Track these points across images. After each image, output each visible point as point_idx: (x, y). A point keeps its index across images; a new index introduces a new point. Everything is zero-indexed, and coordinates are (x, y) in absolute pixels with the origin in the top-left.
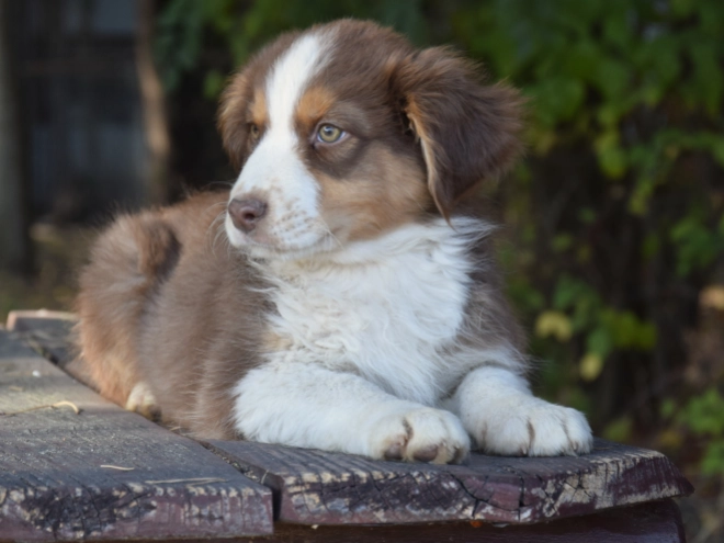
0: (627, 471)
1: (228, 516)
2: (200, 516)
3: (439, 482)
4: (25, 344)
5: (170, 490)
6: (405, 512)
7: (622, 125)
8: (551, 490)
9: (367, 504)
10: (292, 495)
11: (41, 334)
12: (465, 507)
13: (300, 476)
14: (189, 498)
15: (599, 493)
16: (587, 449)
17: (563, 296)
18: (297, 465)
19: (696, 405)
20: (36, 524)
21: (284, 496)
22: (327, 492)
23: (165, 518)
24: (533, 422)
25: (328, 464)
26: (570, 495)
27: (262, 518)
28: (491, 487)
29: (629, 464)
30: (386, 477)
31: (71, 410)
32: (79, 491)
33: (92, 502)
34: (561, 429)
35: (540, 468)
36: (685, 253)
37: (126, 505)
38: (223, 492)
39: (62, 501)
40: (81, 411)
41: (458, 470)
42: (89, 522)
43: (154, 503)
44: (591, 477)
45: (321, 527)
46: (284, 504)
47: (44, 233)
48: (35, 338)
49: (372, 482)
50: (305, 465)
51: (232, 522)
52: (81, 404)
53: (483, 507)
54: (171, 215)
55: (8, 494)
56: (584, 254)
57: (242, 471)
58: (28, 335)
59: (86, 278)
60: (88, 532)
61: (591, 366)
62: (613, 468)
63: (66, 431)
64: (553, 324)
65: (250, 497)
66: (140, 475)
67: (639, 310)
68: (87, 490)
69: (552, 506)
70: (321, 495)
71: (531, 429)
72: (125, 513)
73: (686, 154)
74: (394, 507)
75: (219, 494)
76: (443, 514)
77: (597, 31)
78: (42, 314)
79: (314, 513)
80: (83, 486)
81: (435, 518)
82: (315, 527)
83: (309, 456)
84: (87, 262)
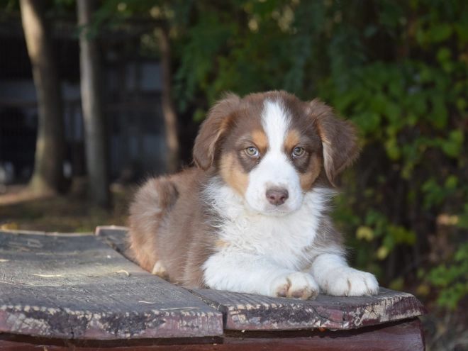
0: (395, 304)
1: (201, 326)
2: (187, 326)
3: (304, 309)
4: (104, 242)
5: (172, 313)
6: (287, 324)
7: (398, 135)
8: (358, 312)
9: (269, 320)
10: (232, 315)
11: (111, 237)
12: (316, 321)
13: (236, 306)
14: (182, 317)
15: (382, 314)
16: (377, 293)
17: (370, 218)
18: (235, 301)
19: (435, 272)
20: (107, 330)
21: (228, 316)
22: (250, 314)
23: (170, 327)
24: (350, 280)
25: (250, 300)
26: (368, 315)
27: (217, 327)
28: (329, 311)
29: (397, 300)
30: (278, 307)
31: (125, 274)
32: (128, 314)
33: (133, 319)
34: (363, 283)
35: (353, 302)
36: (429, 198)
37: (151, 321)
38: (199, 314)
39: (120, 319)
40: (130, 275)
41: (314, 303)
42: (132, 329)
43: (165, 320)
44: (378, 306)
45: (246, 331)
46: (228, 320)
47: (116, 188)
48: (109, 239)
49: (271, 309)
50: (239, 301)
51: (203, 329)
52: (130, 271)
53: (325, 321)
54: (175, 179)
55: (93, 316)
56: (380, 197)
57: (208, 304)
58: (105, 238)
59: (133, 209)
60: (132, 334)
61: (382, 253)
62: (388, 302)
63: (122, 284)
64: (364, 233)
65: (211, 317)
66: (158, 306)
67: (407, 225)
68: (132, 313)
69: (359, 321)
70: (246, 315)
71: (349, 283)
72: (150, 325)
73: (429, 149)
74: (282, 321)
75: (196, 315)
76: (306, 325)
77: (386, 90)
78: (113, 227)
79: (243, 324)
80: (129, 311)
81: (302, 327)
82: (243, 331)
83: (241, 297)
84: (134, 201)
